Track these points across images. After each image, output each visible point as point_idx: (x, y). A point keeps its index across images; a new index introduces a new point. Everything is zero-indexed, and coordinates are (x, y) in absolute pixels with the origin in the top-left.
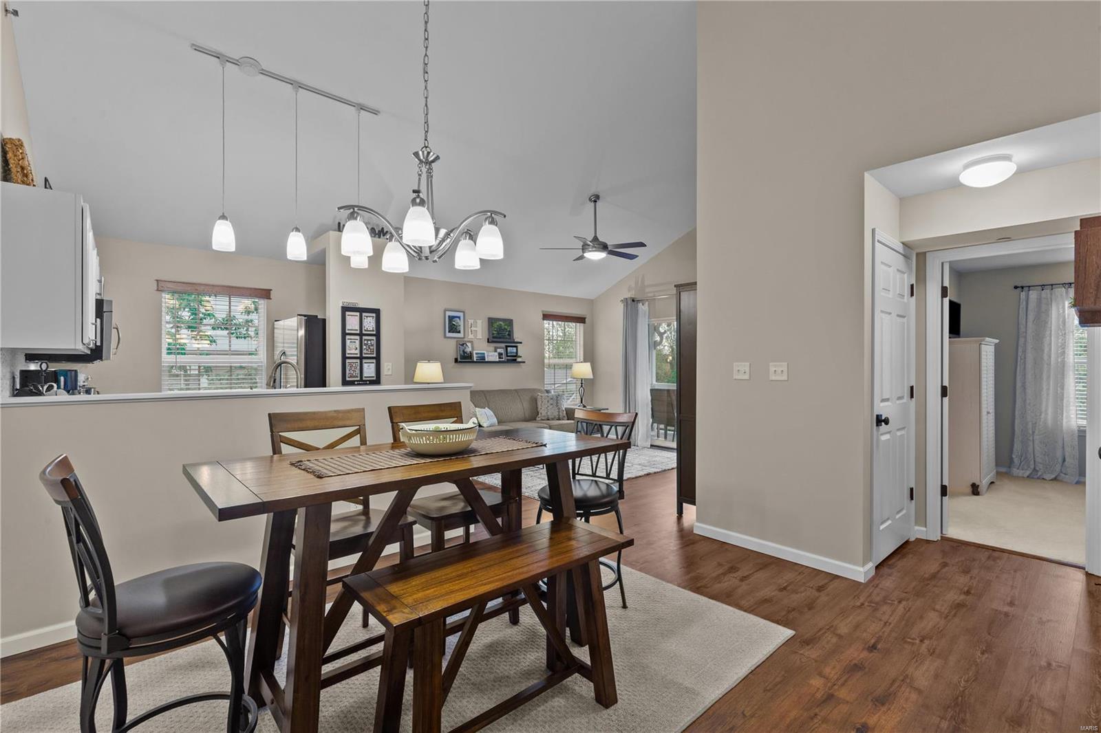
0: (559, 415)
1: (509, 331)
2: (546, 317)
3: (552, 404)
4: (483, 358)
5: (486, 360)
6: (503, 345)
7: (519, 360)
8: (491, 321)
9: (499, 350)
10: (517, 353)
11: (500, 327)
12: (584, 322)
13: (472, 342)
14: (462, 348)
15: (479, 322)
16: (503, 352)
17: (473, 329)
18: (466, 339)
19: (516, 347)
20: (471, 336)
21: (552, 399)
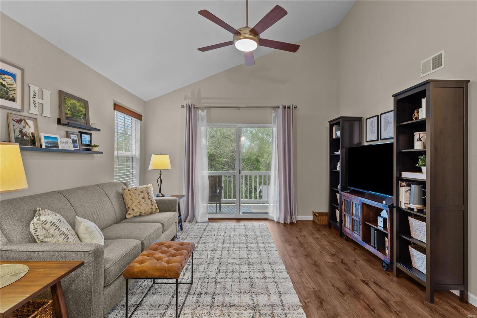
0: (152, 209)
1: (85, 115)
2: (117, 107)
3: (143, 198)
4: (56, 145)
5: (60, 148)
6: (77, 130)
7: (96, 149)
8: (63, 96)
9: (73, 136)
10: (91, 141)
11: (74, 107)
12: (141, 120)
13: (35, 120)
14: (18, 126)
15: (47, 93)
16: (76, 139)
17: (37, 100)
18: (25, 114)
19: (91, 135)
20: (34, 111)
21: (142, 192)
